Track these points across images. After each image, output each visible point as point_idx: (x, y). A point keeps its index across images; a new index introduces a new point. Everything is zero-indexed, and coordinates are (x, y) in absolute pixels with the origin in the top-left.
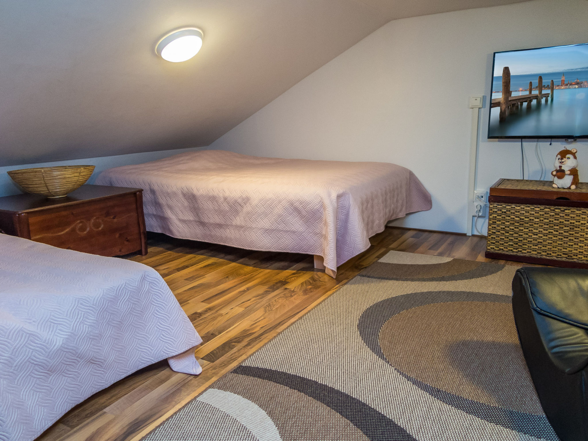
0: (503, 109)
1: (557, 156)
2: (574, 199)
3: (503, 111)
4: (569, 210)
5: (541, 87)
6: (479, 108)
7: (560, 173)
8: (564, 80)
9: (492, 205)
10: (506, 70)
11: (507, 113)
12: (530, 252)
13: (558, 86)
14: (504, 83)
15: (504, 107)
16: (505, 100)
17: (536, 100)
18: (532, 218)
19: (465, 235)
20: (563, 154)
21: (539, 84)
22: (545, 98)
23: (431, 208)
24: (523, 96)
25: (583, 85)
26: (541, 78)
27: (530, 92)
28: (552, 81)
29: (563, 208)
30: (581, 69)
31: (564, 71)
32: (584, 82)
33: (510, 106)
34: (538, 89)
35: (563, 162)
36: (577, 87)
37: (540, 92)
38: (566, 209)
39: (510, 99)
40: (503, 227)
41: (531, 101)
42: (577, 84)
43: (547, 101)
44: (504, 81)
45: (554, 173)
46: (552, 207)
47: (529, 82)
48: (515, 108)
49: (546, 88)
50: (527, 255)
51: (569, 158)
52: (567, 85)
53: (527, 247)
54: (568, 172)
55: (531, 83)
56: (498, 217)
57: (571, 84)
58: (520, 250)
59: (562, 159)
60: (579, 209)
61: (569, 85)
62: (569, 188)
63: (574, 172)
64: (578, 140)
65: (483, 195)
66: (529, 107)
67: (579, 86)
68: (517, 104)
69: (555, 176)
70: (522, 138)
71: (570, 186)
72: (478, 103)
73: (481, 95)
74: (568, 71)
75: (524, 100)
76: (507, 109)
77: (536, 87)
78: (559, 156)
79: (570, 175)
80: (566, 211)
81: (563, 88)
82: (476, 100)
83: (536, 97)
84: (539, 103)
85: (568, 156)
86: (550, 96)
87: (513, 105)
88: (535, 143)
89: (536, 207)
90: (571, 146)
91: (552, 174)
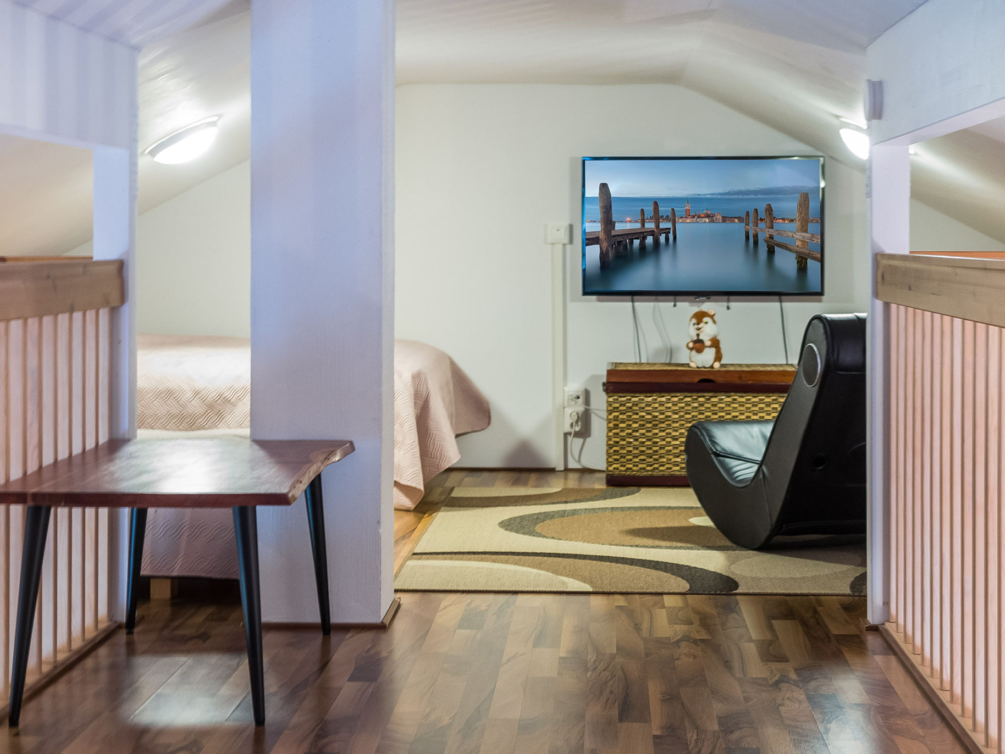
0: (604, 249)
1: (690, 320)
2: (720, 380)
3: (604, 252)
4: (716, 397)
5: (657, 218)
6: (564, 244)
7: (698, 345)
8: (689, 210)
9: (611, 397)
10: (604, 187)
11: (610, 255)
12: (670, 468)
13: (681, 218)
14: (602, 207)
15: (605, 245)
16: (606, 235)
17: (652, 237)
18: (669, 414)
19: (552, 471)
20: (700, 317)
21: (654, 214)
22: (665, 234)
23: (489, 423)
24: (632, 229)
25: (716, 218)
26: (656, 204)
27: (643, 225)
28: (673, 210)
29: (707, 395)
30: (712, 196)
31: (688, 197)
32: (716, 214)
33: (615, 244)
34: (653, 220)
35: (700, 329)
36: (708, 220)
37: (657, 226)
38: (712, 397)
39: (613, 233)
40: (630, 431)
41: (644, 238)
42: (708, 216)
43: (667, 239)
44: (601, 205)
45: (691, 345)
46: (694, 394)
47: (640, 209)
48: (621, 247)
49: (665, 219)
50: (666, 473)
51: (706, 323)
52: (693, 217)
53: (664, 460)
54: (708, 343)
55: (642, 210)
56: (621, 417)
57: (699, 217)
58: (656, 466)
59: (698, 324)
60: (728, 394)
61: (696, 217)
62: (712, 367)
63: (715, 343)
64: (713, 298)
65: (579, 394)
66: (643, 246)
67: (710, 219)
68: (624, 243)
69: (691, 349)
70: (633, 295)
71: (713, 364)
72: (563, 236)
73: (566, 223)
74: (693, 196)
75: (635, 237)
76: (610, 249)
77: (651, 217)
78: (694, 321)
79: (710, 347)
80: (713, 400)
81: (688, 221)
82: (558, 230)
83: (652, 233)
84: (656, 242)
85: (706, 319)
86: (671, 231)
87: (619, 242)
88: (652, 304)
89: (673, 397)
90: (708, 306)
91: (688, 347)
